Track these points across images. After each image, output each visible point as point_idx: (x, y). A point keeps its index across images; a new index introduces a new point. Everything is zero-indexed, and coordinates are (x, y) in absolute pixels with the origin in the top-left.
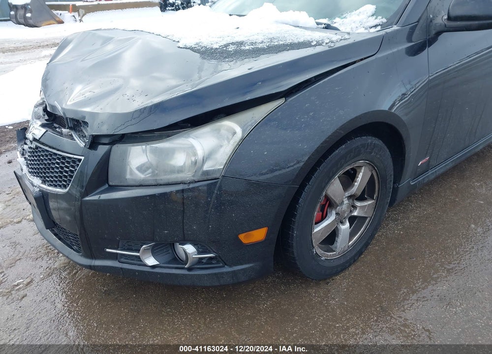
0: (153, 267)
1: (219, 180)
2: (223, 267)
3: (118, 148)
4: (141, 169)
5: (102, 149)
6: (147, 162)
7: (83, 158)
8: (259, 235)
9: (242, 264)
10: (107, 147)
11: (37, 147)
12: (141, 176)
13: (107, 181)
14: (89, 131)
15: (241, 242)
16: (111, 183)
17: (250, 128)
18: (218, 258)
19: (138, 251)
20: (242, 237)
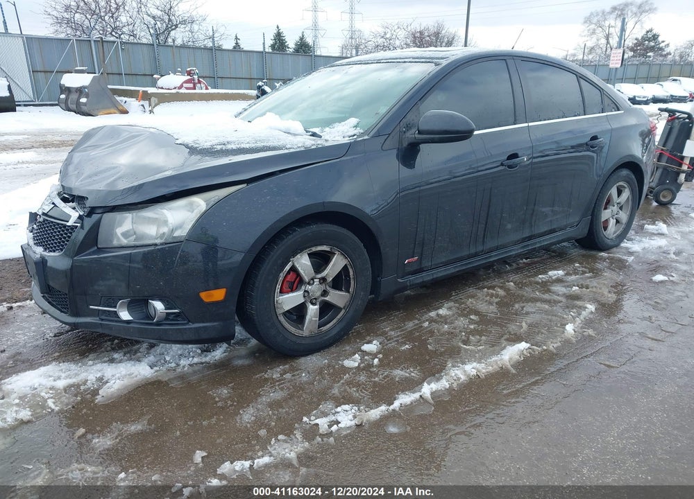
0: (128, 322)
1: (183, 243)
2: (187, 324)
3: (108, 217)
4: (125, 235)
5: (95, 217)
6: (131, 230)
7: (79, 225)
8: (219, 295)
9: (203, 322)
10: (100, 215)
11: (44, 220)
12: (124, 242)
13: (96, 244)
14: (89, 204)
15: (202, 300)
16: (99, 246)
17: (212, 203)
18: (182, 314)
19: (115, 307)
20: (203, 295)
